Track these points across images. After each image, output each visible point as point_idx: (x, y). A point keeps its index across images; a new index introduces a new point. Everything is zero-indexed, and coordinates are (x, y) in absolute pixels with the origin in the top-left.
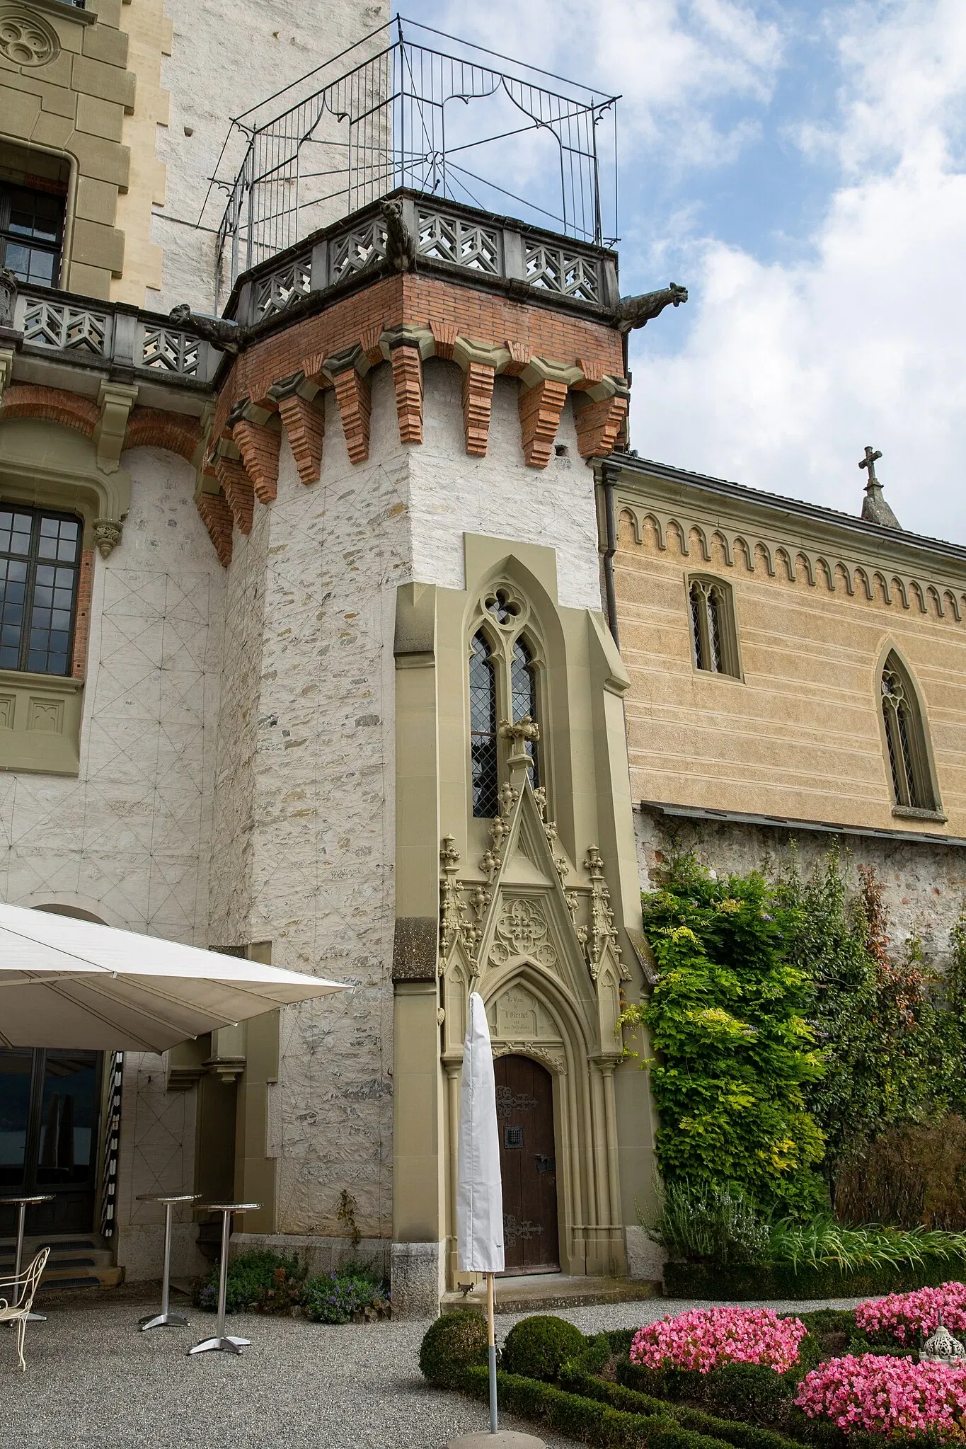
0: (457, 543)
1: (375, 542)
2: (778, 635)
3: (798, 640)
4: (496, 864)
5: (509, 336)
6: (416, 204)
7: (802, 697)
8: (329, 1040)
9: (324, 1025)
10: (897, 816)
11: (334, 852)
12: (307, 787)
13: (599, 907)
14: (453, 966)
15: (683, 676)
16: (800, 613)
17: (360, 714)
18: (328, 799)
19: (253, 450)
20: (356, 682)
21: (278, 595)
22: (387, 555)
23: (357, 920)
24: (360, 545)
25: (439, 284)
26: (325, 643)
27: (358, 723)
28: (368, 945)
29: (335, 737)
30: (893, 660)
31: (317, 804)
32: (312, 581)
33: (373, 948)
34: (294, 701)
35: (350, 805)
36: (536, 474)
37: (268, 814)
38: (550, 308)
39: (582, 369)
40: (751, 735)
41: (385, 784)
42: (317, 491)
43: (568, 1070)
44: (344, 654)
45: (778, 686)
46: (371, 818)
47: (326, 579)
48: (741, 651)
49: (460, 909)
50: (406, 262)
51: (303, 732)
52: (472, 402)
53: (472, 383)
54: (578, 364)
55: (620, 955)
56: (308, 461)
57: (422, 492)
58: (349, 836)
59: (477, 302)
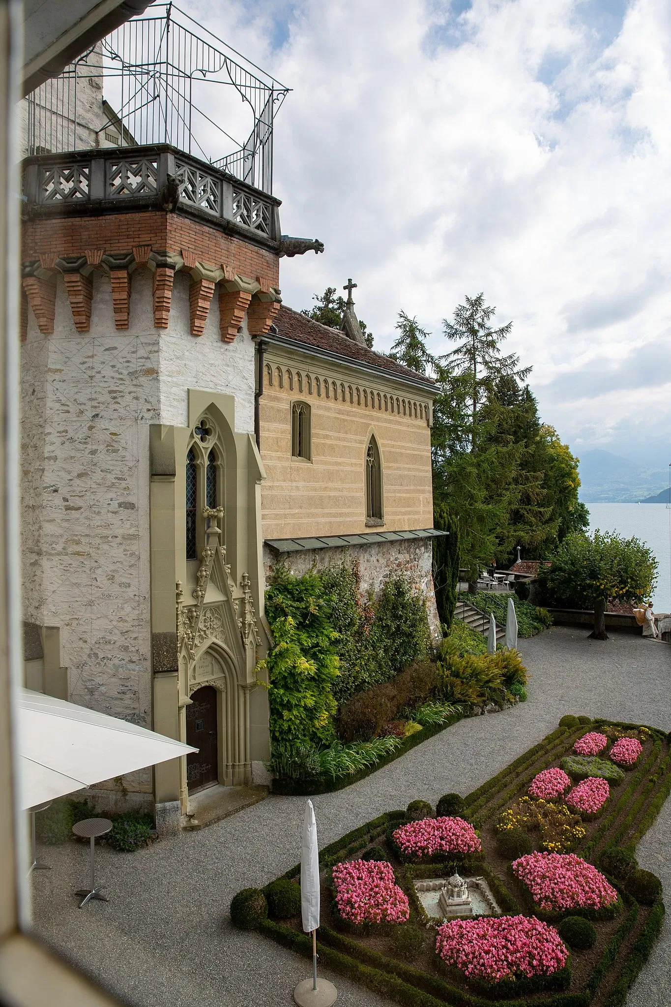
0: (184, 395)
1: (134, 389)
2: (328, 433)
3: (337, 435)
4: (202, 594)
5: (223, 260)
6: (175, 157)
7: (336, 468)
8: (103, 689)
9: (98, 680)
10: (367, 526)
11: (102, 580)
12: (82, 538)
13: (248, 607)
14: (182, 655)
15: (287, 464)
16: (338, 418)
17: (121, 500)
18: (98, 549)
19: (40, 299)
20: (119, 479)
21: (57, 404)
22: (142, 401)
23: (121, 624)
24: (121, 388)
25: (187, 221)
26: (94, 447)
27: (120, 505)
28: (128, 639)
29: (103, 511)
30: (373, 440)
31: (91, 550)
32: (84, 402)
33: (132, 642)
34: (72, 480)
35: (115, 555)
36: (226, 347)
37: (53, 549)
38: (245, 240)
39: (260, 284)
40: (313, 493)
41: (142, 547)
42: (87, 338)
43: (226, 689)
44: (109, 458)
45: (326, 463)
46: (130, 566)
47: (95, 403)
48: (312, 445)
49: (185, 624)
50: (171, 206)
51: (79, 502)
52: (200, 304)
53: (202, 292)
54: (258, 280)
55: (257, 631)
56: (83, 319)
57: (167, 362)
58: (114, 574)
59: (208, 235)
